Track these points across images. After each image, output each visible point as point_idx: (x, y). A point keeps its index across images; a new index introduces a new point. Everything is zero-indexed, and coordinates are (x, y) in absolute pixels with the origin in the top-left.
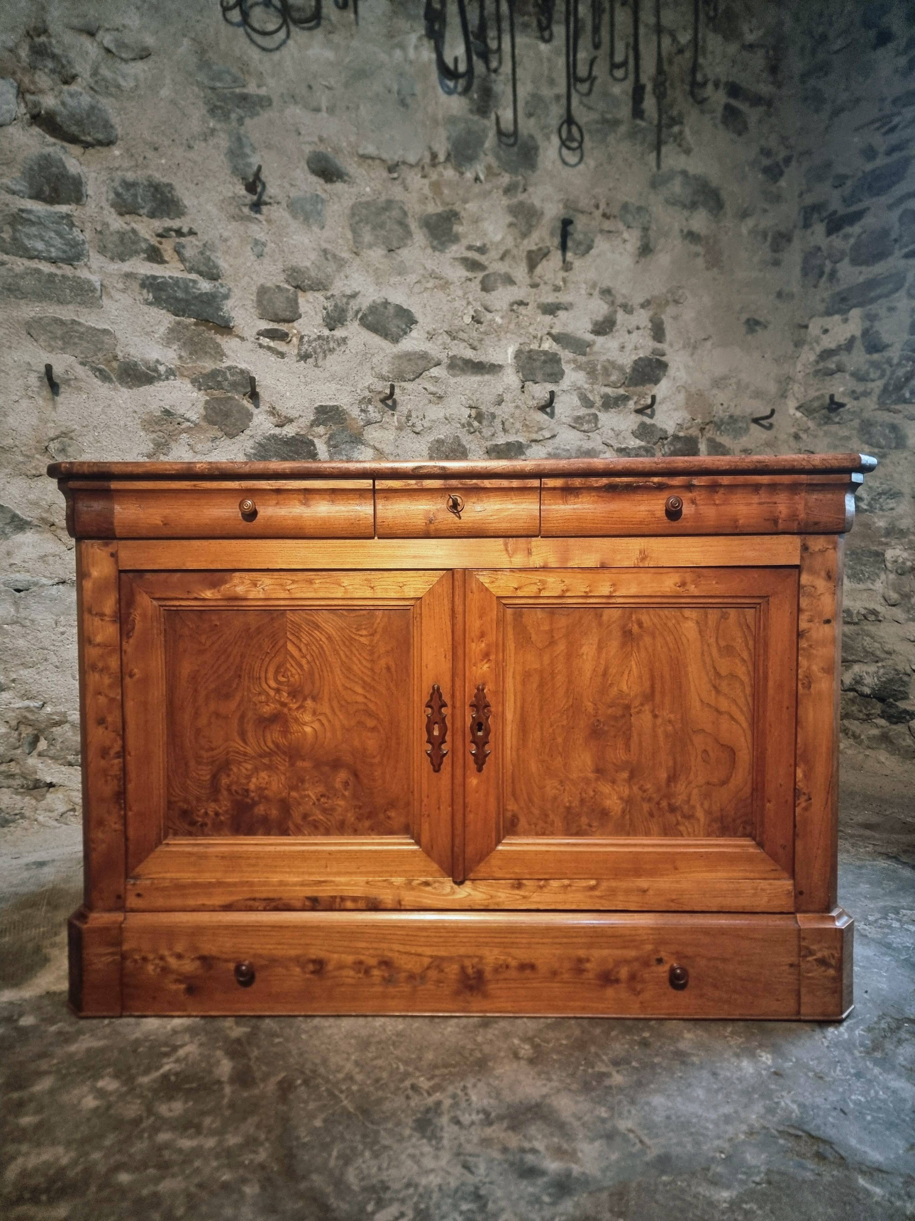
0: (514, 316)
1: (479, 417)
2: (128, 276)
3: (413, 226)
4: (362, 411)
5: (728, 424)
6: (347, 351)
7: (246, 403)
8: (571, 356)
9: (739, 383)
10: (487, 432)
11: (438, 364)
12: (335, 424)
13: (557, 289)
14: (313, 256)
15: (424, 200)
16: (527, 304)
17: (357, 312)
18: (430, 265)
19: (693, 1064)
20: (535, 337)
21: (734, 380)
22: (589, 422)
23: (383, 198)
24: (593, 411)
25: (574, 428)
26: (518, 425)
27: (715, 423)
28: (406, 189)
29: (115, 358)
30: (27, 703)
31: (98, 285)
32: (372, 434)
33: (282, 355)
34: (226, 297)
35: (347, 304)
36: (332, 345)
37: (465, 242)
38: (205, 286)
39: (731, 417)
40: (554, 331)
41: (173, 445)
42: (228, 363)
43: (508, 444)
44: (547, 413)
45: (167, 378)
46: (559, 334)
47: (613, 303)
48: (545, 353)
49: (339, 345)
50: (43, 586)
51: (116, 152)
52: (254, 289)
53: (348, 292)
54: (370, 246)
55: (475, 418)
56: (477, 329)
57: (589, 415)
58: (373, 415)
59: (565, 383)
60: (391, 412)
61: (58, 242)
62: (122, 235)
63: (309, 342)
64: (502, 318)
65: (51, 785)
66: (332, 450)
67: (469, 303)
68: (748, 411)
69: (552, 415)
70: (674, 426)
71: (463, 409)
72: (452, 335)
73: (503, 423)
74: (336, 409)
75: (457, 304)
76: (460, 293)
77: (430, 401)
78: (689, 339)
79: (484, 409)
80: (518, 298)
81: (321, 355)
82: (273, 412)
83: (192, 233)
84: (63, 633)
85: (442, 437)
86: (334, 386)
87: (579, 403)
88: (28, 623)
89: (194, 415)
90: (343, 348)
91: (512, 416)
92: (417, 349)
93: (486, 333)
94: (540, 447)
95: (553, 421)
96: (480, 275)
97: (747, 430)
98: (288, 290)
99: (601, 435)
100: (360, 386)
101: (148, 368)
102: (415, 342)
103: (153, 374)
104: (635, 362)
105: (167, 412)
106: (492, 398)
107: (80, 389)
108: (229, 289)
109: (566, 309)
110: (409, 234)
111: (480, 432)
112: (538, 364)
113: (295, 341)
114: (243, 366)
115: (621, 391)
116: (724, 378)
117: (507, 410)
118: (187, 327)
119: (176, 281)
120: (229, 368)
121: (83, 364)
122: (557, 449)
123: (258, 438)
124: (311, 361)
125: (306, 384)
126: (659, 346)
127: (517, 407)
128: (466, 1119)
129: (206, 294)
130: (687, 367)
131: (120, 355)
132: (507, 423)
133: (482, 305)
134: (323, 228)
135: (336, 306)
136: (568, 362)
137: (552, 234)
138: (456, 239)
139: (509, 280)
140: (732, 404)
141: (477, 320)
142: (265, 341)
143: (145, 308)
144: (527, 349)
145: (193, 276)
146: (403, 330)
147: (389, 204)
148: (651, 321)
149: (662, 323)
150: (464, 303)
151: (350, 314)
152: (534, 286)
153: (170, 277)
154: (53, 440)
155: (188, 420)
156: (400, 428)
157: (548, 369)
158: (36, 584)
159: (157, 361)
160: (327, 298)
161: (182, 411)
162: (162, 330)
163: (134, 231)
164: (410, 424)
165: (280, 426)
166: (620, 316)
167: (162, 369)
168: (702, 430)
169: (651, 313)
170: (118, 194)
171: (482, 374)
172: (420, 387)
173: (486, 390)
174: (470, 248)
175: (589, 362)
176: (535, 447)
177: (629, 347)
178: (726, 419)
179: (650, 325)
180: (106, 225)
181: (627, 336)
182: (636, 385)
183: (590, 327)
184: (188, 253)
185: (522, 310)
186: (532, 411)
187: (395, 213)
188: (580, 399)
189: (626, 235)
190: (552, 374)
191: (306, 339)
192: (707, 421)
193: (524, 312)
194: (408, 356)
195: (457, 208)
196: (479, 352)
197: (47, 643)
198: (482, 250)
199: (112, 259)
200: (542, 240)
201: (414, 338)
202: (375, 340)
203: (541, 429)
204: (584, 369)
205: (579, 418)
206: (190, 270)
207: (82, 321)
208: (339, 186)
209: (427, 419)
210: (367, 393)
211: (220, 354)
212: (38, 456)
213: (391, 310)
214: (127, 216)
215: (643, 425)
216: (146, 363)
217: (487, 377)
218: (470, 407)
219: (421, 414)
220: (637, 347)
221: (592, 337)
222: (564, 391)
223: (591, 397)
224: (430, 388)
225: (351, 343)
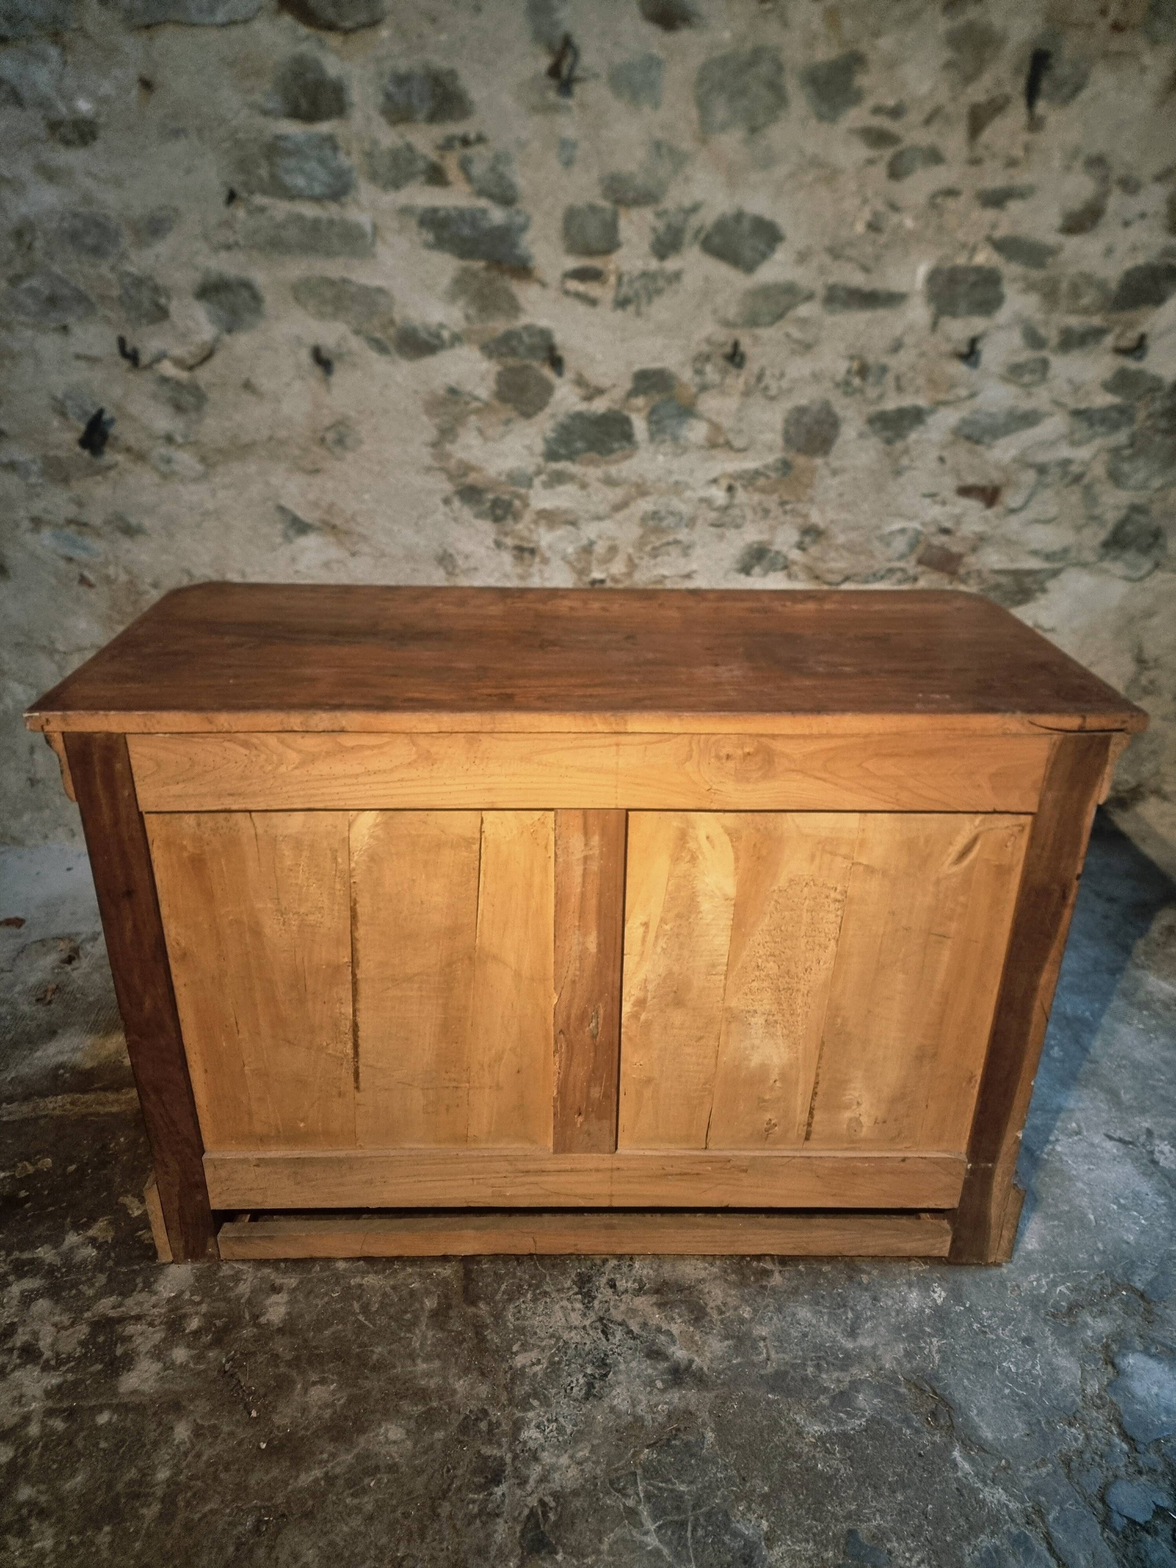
0: (935, 214)
1: (863, 371)
2: (405, 211)
3: (792, 85)
4: (696, 372)
6: (681, 291)
7: (547, 372)
8: (1020, 270)
10: (872, 393)
11: (810, 297)
12: (659, 392)
13: (1012, 163)
14: (640, 154)
15: (810, 42)
16: (959, 193)
17: (699, 232)
18: (811, 147)
19: (860, 1283)
20: (964, 246)
22: (1033, 372)
23: (749, 46)
24: (1043, 354)
25: (1008, 380)
26: (921, 381)
28: (785, 24)
29: (392, 322)
31: (368, 228)
32: (709, 404)
33: (593, 302)
34: (524, 228)
35: (685, 220)
36: (660, 283)
37: (870, 102)
38: (497, 215)
40: (997, 234)
41: (460, 431)
42: (524, 320)
43: (899, 410)
44: (967, 363)
45: (452, 345)
46: (1005, 237)
47: (1105, 179)
48: (978, 270)
49: (670, 282)
51: (385, 33)
52: (559, 213)
53: (687, 203)
54: (724, 127)
55: (857, 373)
56: (873, 242)
57: (1035, 361)
58: (710, 376)
59: (1003, 315)
60: (736, 372)
61: (322, 174)
62: (395, 155)
63: (631, 282)
64: (916, 218)
66: (654, 428)
67: (865, 201)
69: (975, 365)
71: (840, 361)
72: (835, 253)
73: (898, 379)
74: (661, 373)
75: (846, 205)
76: (852, 186)
77: (793, 353)
79: (871, 359)
80: (946, 185)
81: (644, 300)
82: (580, 381)
83: (481, 139)
85: (804, 402)
86: (661, 340)
87: (1022, 343)
89: (484, 391)
90: (675, 287)
91: (913, 368)
92: (781, 279)
93: (886, 246)
94: (951, 412)
95: (976, 373)
96: (888, 153)
98: (603, 210)
99: (1050, 390)
100: (696, 338)
101: (430, 334)
102: (778, 269)
103: (436, 342)
104: (1129, 274)
105: (453, 391)
106: (884, 343)
107: (354, 365)
108: (528, 218)
109: (1023, 196)
110: (781, 99)
111: (862, 393)
112: (964, 288)
113: (612, 279)
114: (543, 323)
115: (1096, 321)
117: (905, 359)
118: (475, 275)
119: (462, 213)
120: (527, 328)
121: (357, 332)
122: (976, 412)
123: (561, 418)
124: (631, 309)
125: (623, 340)
126: (1175, 242)
127: (922, 355)
128: (622, 1284)
129: (498, 228)
131: (397, 318)
132: (903, 379)
133: (886, 202)
134: (656, 105)
135: (669, 227)
136: (1014, 280)
137: (1017, 70)
138: (856, 97)
139: (934, 157)
141: (874, 227)
142: (574, 285)
143: (425, 253)
144: (949, 265)
145: (483, 203)
146: (761, 252)
147: (757, 54)
148: (1169, 201)
150: (857, 201)
151: (688, 236)
152: (975, 162)
153: (456, 208)
154: (328, 429)
155: (477, 399)
156: (746, 393)
157: (979, 295)
159: (441, 326)
160: (659, 215)
161: (469, 388)
162: (445, 282)
163: (409, 147)
164: (762, 386)
165: (588, 398)
166: (1115, 201)
167: (446, 334)
169: (1171, 189)
170: (389, 96)
171: (874, 309)
172: (781, 333)
173: (877, 332)
174: (878, 110)
175: (1048, 278)
176: (942, 413)
177: (1122, 249)
179: (1165, 210)
180: (375, 143)
181: (1121, 231)
182: (1123, 309)
183: (1057, 221)
184: (478, 169)
185: (951, 204)
187: (765, 69)
188: (1024, 336)
189: (1147, 59)
190: (983, 302)
191: (626, 279)
193: (952, 207)
194: (766, 292)
195: (863, 47)
196: (874, 276)
198: (896, 112)
199: (385, 188)
200: (999, 83)
201: (777, 264)
202: (721, 270)
203: (955, 386)
204: (1038, 290)
205: (1017, 365)
206: (481, 193)
207: (353, 277)
208: (685, 35)
209: (787, 378)
210: (705, 348)
211: (514, 308)
213: (746, 225)
214: (401, 128)
215: (1122, 372)
216: (427, 328)
217: (880, 313)
218: (852, 358)
219: (777, 373)
220: (1134, 249)
221: (1061, 238)
222: (999, 327)
223: (1042, 331)
224: (796, 333)
225: (687, 279)
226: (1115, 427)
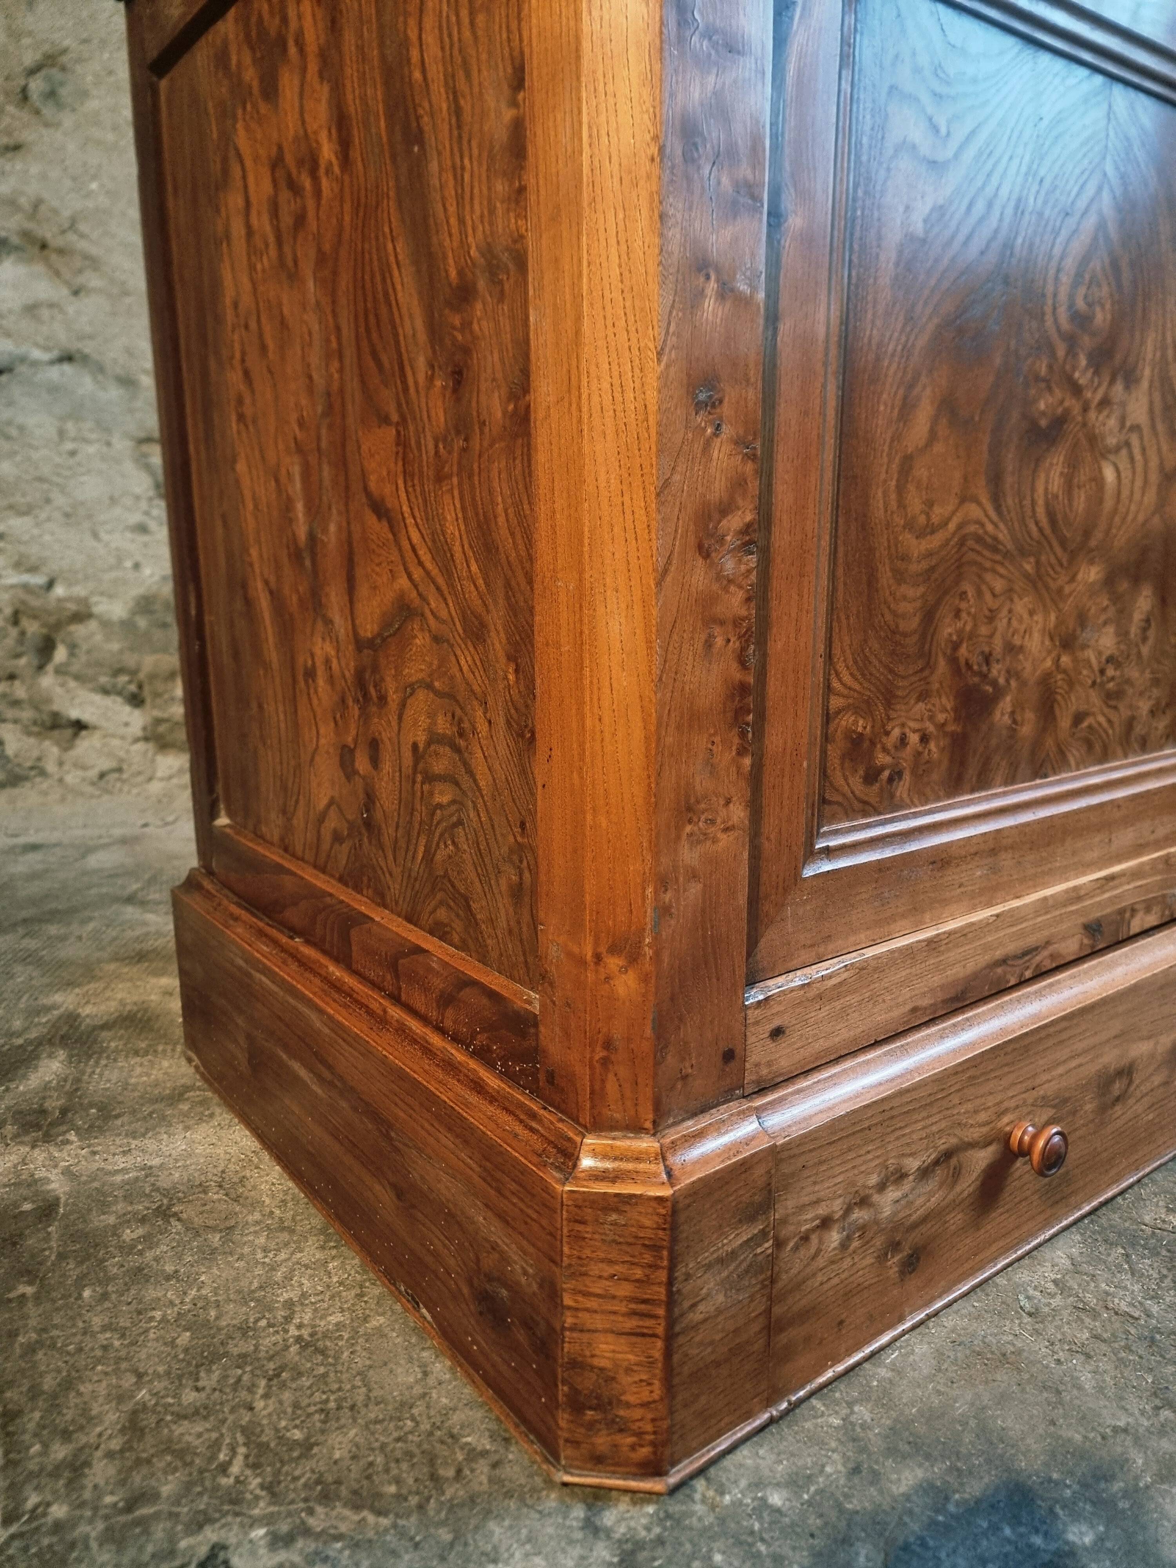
30: (26, 578)
50: (35, 364)
65: (79, 726)
84: (73, 453)
88: (14, 432)
158: (23, 359)
197: (46, 470)
212: (10, 109)
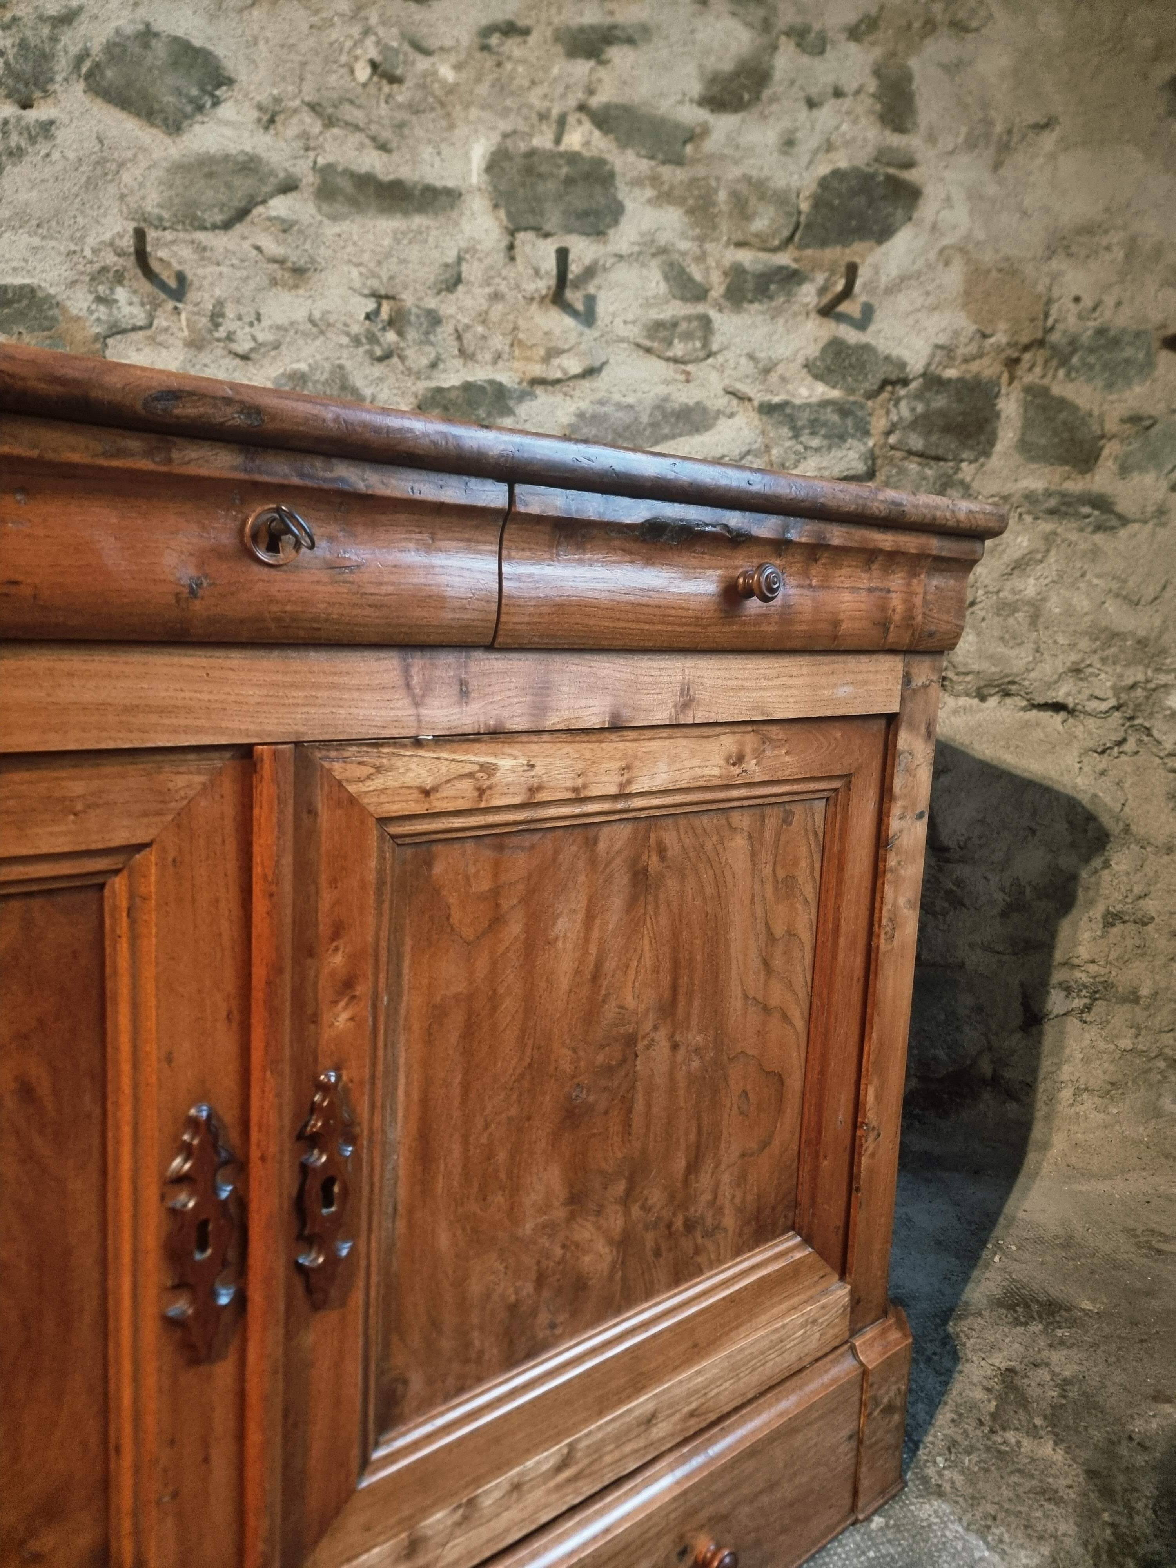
0: (490, 63)
1: (398, 320)
4: (100, 300)
5: (1091, 350)
6: (56, 156)
8: (644, 165)
9: (1132, 247)
10: (418, 358)
11: (289, 187)
12: (31, 330)
16: (526, 32)
17: (80, 59)
20: (543, 117)
21: (1115, 237)
22: (688, 336)
24: (700, 308)
25: (648, 350)
26: (498, 342)
27: (1054, 348)
32: (129, 357)
35: (53, 37)
36: (14, 139)
39: (1101, 332)
40: (596, 102)
43: (467, 387)
44: (574, 313)
46: (607, 107)
47: (766, 25)
48: (573, 158)
49: (33, 140)
53: (53, 9)
55: (391, 323)
56: (389, 98)
57: (689, 318)
58: (126, 310)
59: (626, 238)
60: (170, 304)
64: (458, 67)
67: (367, 32)
68: (1156, 317)
69: (588, 317)
70: (927, 350)
71: (356, 299)
72: (324, 113)
73: (459, 338)
74: (29, 293)
75: (334, 34)
77: (273, 282)
78: (988, 122)
79: (408, 299)
80: (499, 16)
85: (303, 366)
86: (24, 239)
87: (663, 288)
90: (43, 147)
91: (483, 318)
92: (233, 149)
93: (415, 109)
94: (559, 398)
95: (591, 334)
97: (1148, 365)
99: (721, 369)
100: (91, 241)
102: (228, 132)
104: (824, 183)
106: (429, 274)
109: (630, 41)
111: (402, 358)
112: (551, 186)
115: (784, 259)
116: (1088, 229)
117: (469, 303)
122: (601, 403)
126: (895, 140)
127: (496, 297)
130: (974, 196)
132: (468, 337)
133: (403, 36)
135: (24, 45)
136: (638, 182)
140: (1110, 301)
141: (385, 72)
144: (523, 147)
146: (191, 100)
148: (877, 73)
149: (908, 77)
150: (356, 31)
151: (62, 65)
156: (196, 345)
157: (578, 199)
160: (4, 27)
164: (221, 333)
166: (786, 60)
168: (1012, 363)
169: (877, 52)
171: (406, 213)
172: (246, 245)
173: (414, 253)
175: (694, 181)
176: (544, 398)
177: (808, 143)
178: (1086, 338)
179: (872, 85)
181: (803, 113)
182: (824, 243)
183: (696, 88)
185: (514, 47)
186: (534, 306)
188: (667, 278)
190: (586, 214)
192: (1025, 339)
193: (517, 52)
194: (208, 167)
196: (396, 156)
201: (227, 123)
202: (126, 126)
203: (559, 352)
204: (680, 201)
205: (659, 325)
209: (266, 323)
210: (110, 258)
213: (160, 49)
215: (836, 347)
217: (418, 221)
218: (379, 297)
219: (248, 311)
220: (829, 147)
221: (702, 115)
222: (620, 257)
223: (696, 273)
224: (272, 247)
225: (61, 135)
226: (838, 438)
